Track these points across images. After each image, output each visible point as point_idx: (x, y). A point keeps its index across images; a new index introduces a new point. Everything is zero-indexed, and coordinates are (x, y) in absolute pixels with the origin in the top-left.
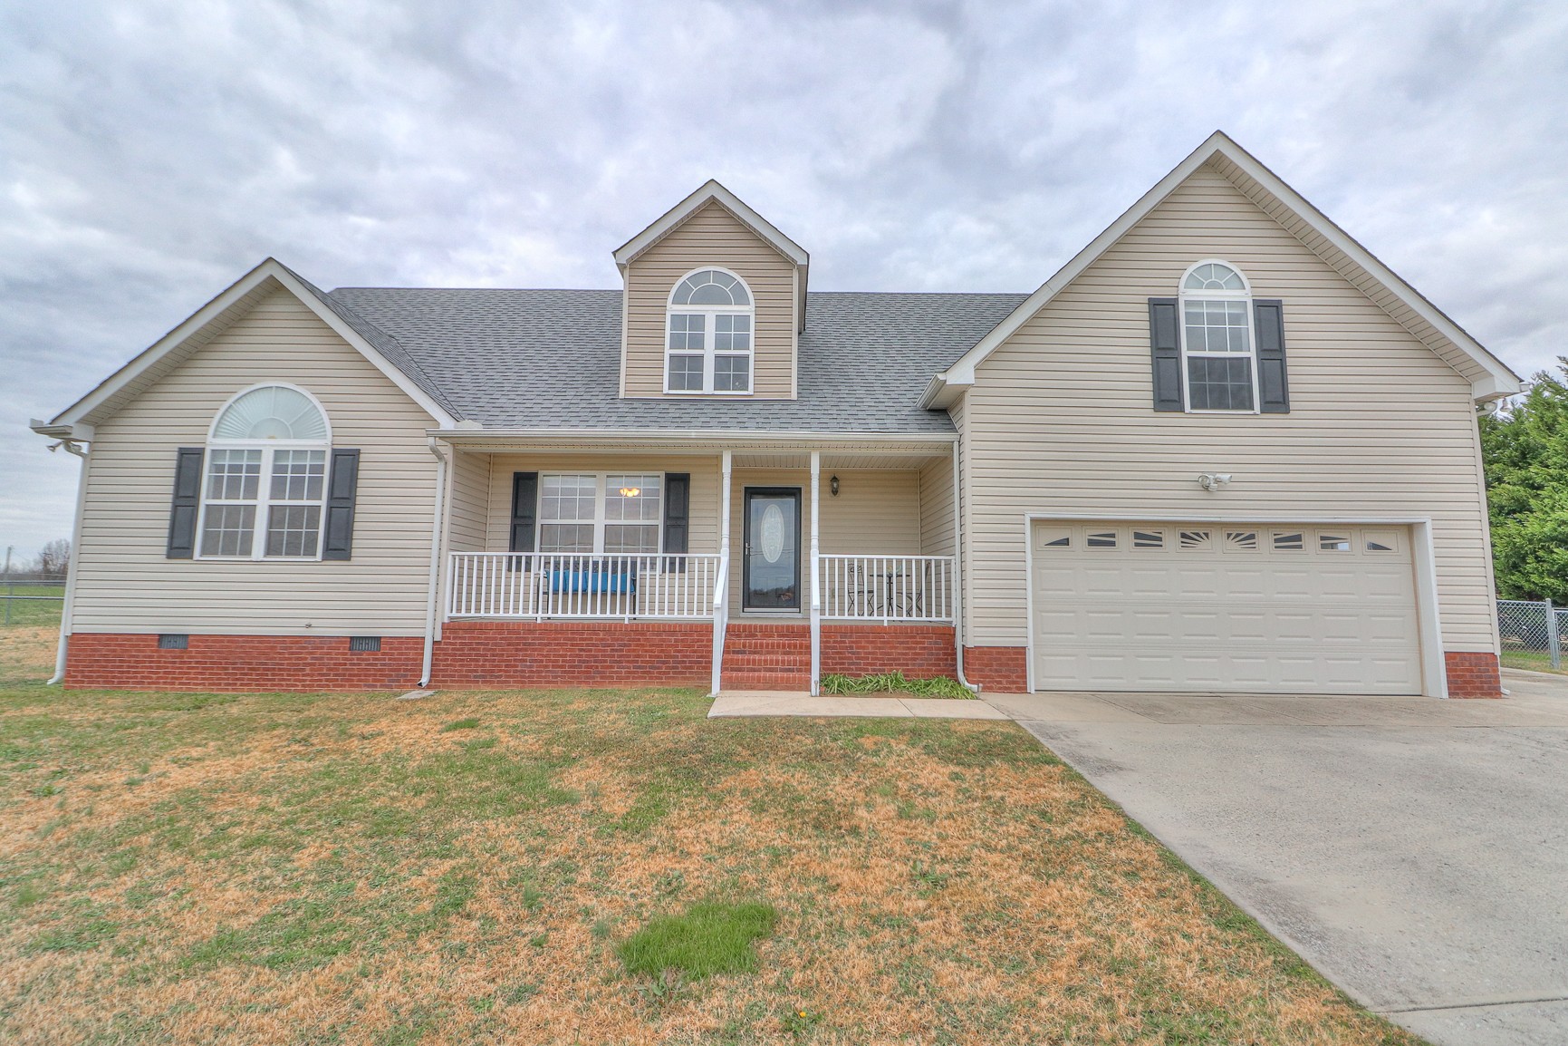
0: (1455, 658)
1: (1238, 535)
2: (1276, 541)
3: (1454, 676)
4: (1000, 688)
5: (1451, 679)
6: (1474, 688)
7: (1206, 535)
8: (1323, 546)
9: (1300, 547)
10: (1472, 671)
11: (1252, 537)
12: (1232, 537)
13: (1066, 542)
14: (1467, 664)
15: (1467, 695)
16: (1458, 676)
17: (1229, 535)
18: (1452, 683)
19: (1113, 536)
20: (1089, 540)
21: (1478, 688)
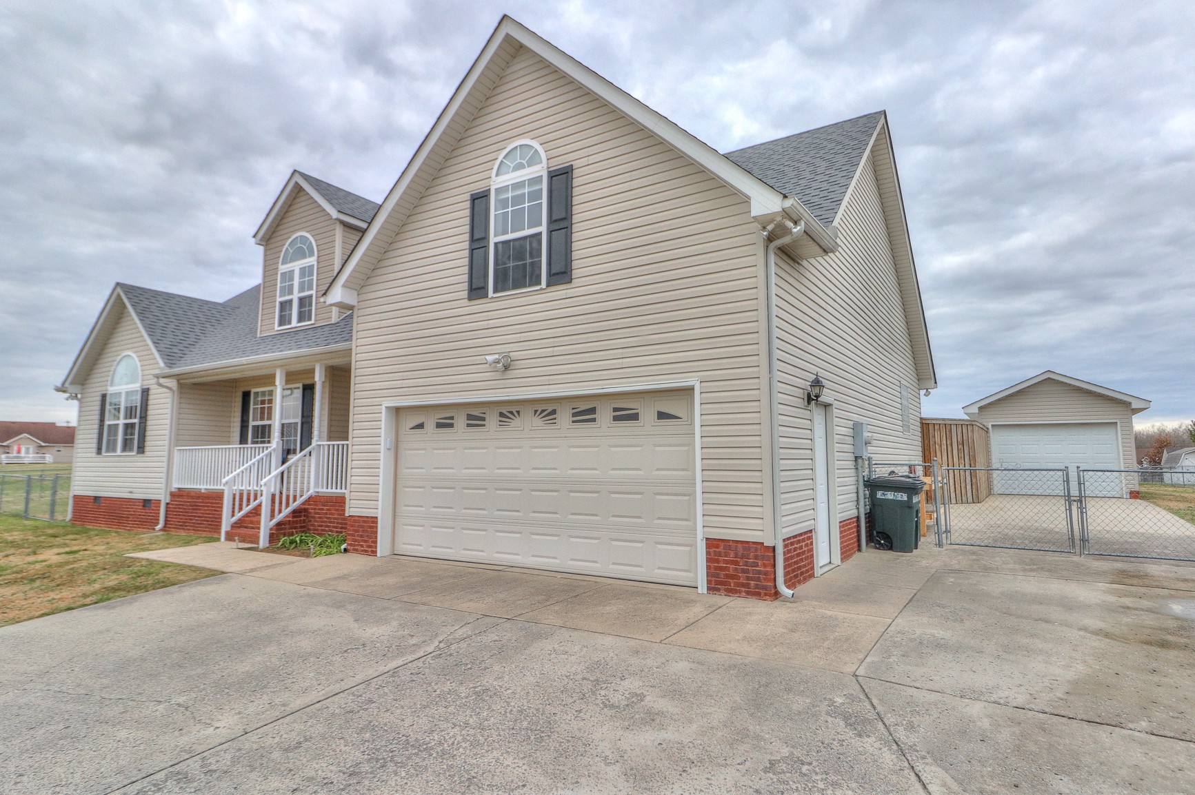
0: (717, 547)
1: (543, 411)
2: (574, 415)
3: (716, 568)
4: (362, 551)
5: (713, 570)
6: (738, 584)
7: (518, 412)
8: (616, 419)
9: (594, 420)
10: (736, 563)
11: (554, 412)
12: (538, 413)
13: (421, 426)
14: (732, 555)
15: (730, 592)
16: (721, 569)
17: (536, 411)
18: (712, 576)
19: (452, 418)
20: (437, 423)
21: (743, 585)
